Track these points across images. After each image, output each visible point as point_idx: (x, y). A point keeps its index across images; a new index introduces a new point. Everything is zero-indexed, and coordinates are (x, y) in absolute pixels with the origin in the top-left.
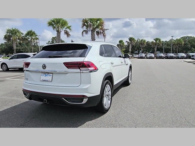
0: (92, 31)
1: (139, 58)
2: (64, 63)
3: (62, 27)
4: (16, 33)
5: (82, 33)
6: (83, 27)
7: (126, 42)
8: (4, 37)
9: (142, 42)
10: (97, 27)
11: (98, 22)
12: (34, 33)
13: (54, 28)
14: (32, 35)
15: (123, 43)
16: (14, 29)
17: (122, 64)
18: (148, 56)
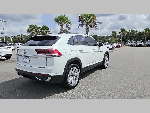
0: (86, 24)
1: (129, 46)
2: (36, 50)
3: (64, 23)
4: (35, 28)
5: (79, 26)
6: (79, 21)
7: (118, 32)
8: (27, 30)
9: (133, 32)
10: (90, 22)
11: (92, 17)
12: (47, 27)
13: (59, 23)
14: (46, 28)
15: (116, 33)
16: (34, 25)
17: (94, 51)
18: (138, 44)
